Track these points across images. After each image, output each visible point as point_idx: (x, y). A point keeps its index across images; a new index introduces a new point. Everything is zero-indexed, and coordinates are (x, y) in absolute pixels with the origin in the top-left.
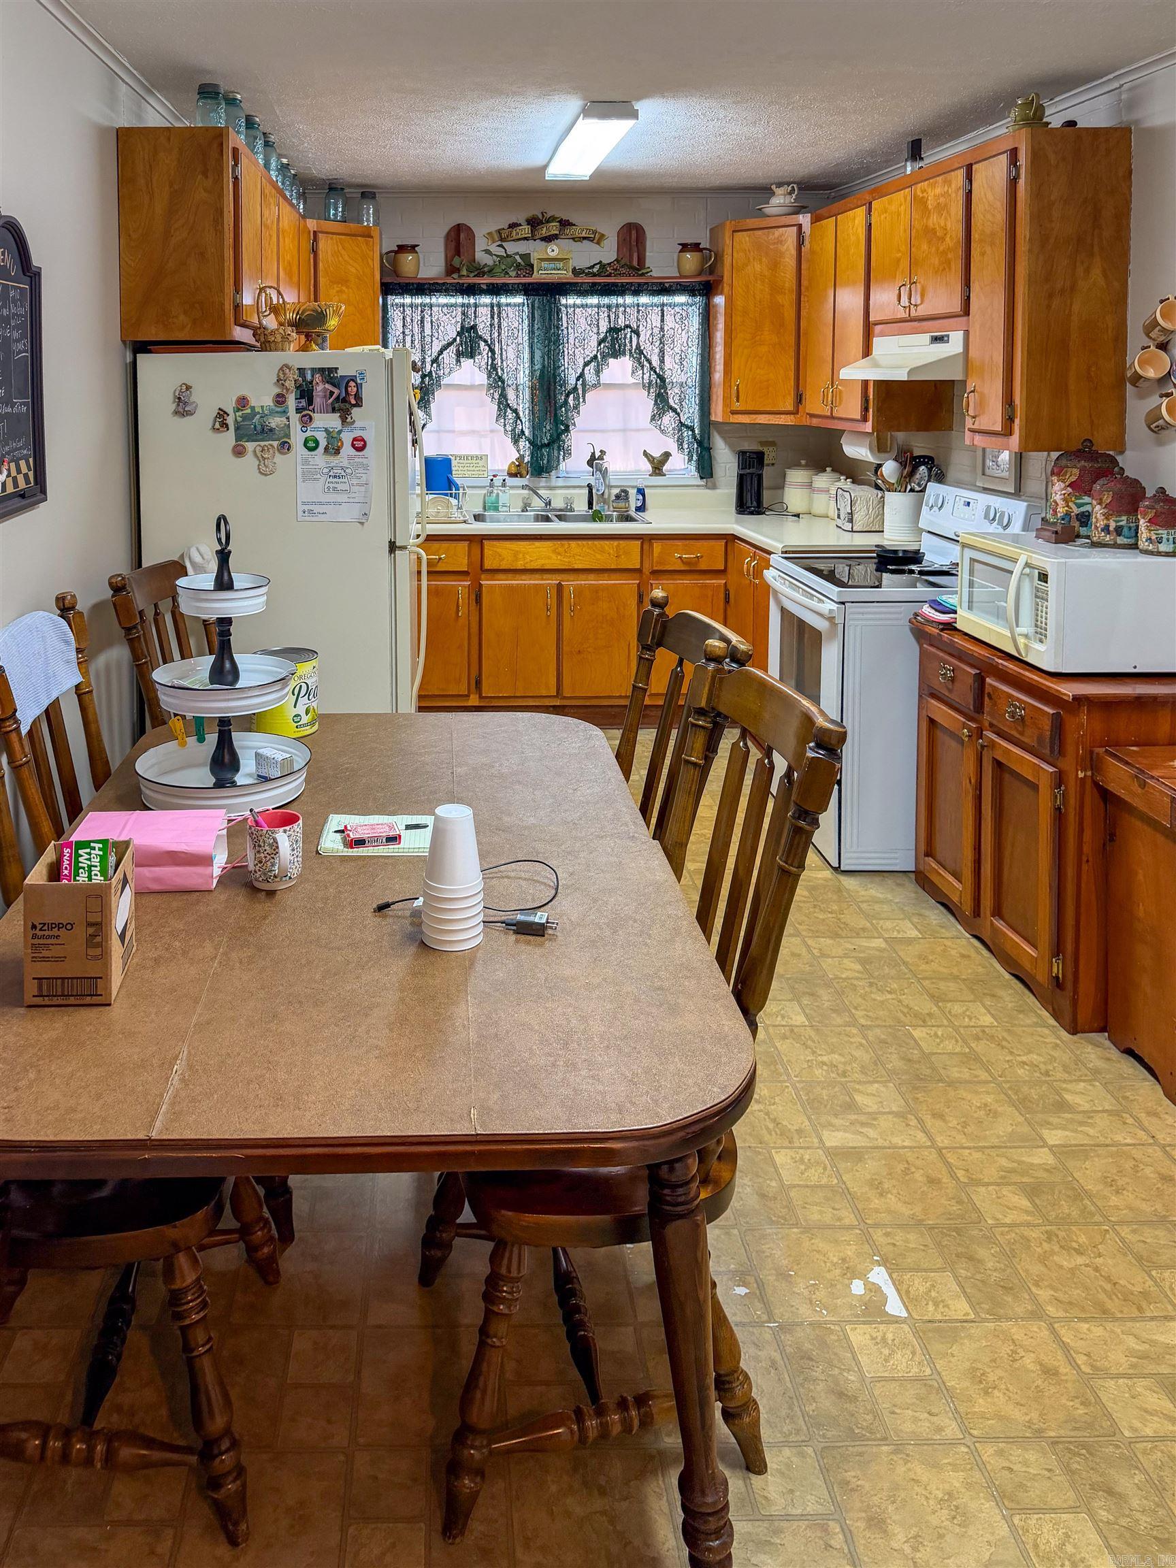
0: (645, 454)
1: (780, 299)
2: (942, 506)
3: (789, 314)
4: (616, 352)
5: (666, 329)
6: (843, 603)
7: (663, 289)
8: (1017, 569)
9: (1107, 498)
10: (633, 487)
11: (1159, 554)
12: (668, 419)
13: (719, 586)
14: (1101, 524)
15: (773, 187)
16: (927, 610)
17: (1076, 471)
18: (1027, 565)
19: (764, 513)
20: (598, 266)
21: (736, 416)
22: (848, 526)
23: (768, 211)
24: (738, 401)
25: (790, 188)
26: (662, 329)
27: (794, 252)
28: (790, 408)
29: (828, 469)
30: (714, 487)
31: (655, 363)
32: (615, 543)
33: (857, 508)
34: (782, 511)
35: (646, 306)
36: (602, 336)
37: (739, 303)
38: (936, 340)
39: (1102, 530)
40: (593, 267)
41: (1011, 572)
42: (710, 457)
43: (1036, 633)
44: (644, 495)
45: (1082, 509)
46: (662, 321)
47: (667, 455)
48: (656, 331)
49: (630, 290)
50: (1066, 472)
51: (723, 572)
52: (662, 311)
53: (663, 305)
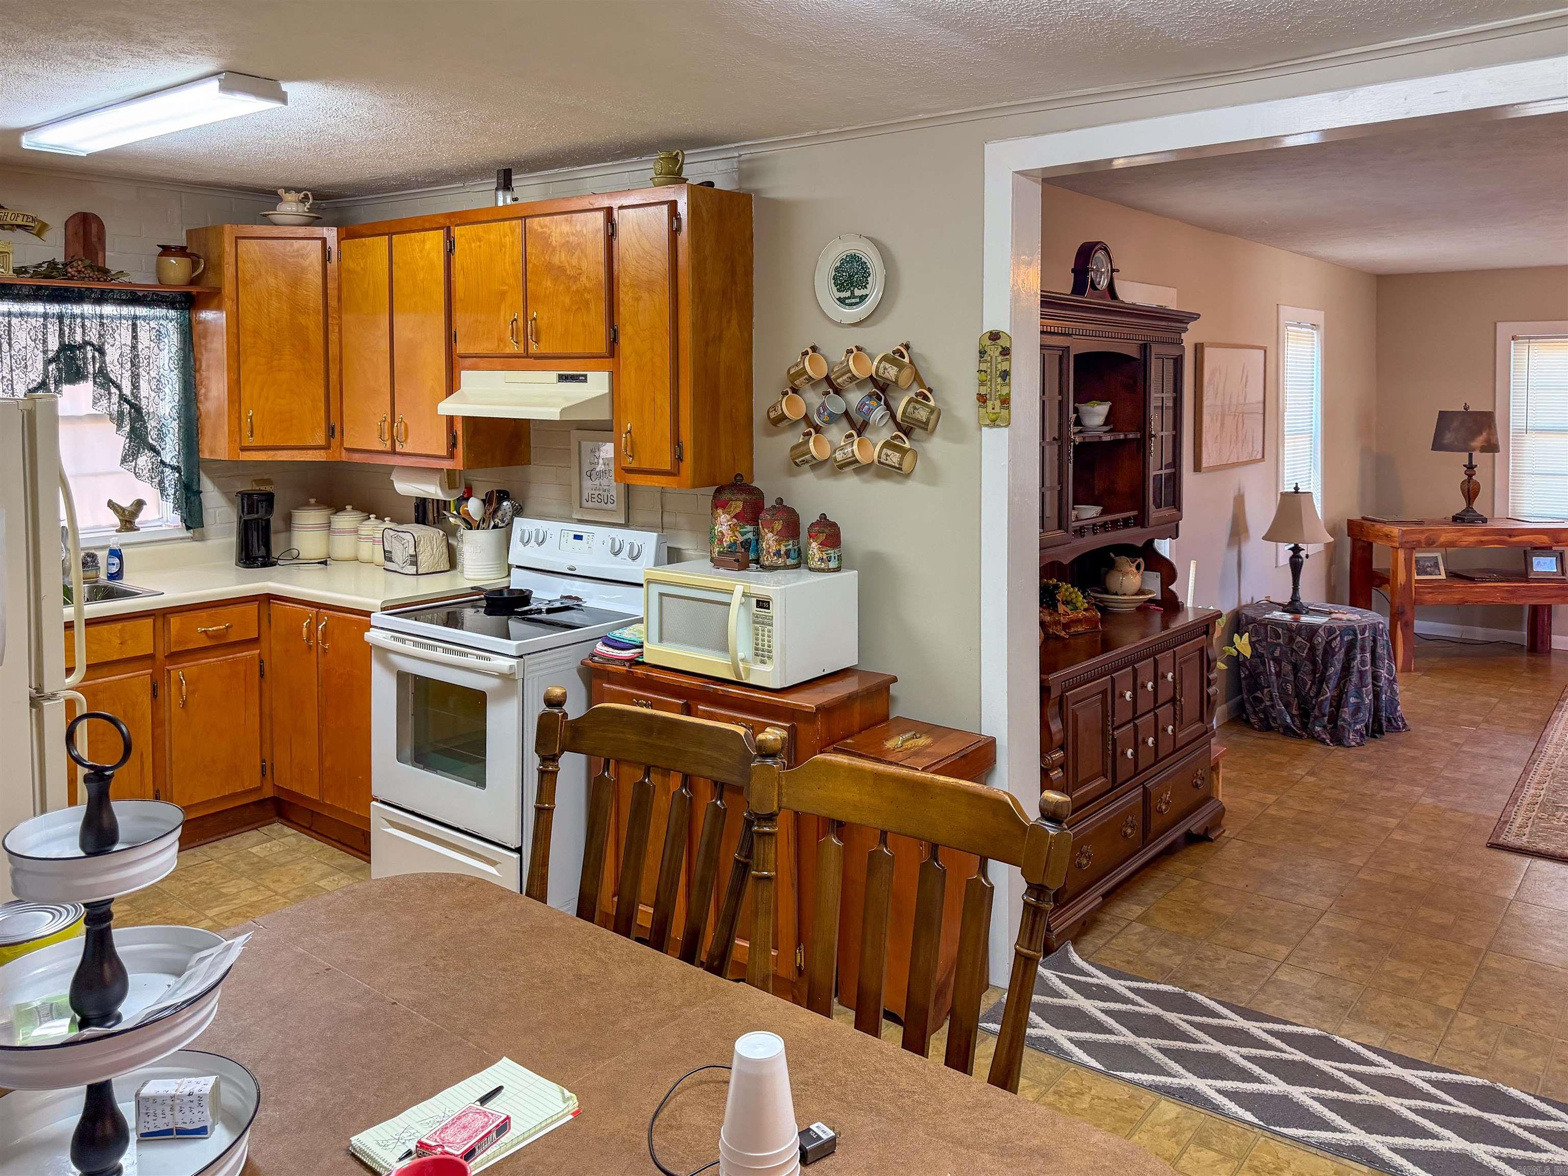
0: (111, 504)
1: (302, 320)
2: (542, 542)
3: (316, 338)
4: (74, 374)
5: (140, 347)
6: (521, 657)
7: (134, 298)
8: (736, 600)
9: (778, 526)
10: (102, 548)
11: (829, 570)
12: (144, 460)
13: (252, 657)
14: (773, 549)
15: (280, 191)
16: (600, 648)
17: (740, 504)
18: (744, 595)
19: (273, 564)
20: (45, 265)
21: (245, 453)
22: (412, 569)
23: (276, 218)
24: (252, 436)
25: (302, 195)
26: (134, 347)
27: (319, 268)
28: (322, 442)
29: (349, 507)
30: (202, 538)
31: (127, 390)
32: (119, 625)
33: (420, 549)
34: (296, 559)
35: (112, 318)
36: (51, 355)
37: (248, 322)
38: (563, 378)
39: (774, 555)
40: (40, 265)
41: (729, 604)
42: (200, 503)
43: (756, 655)
44: (120, 557)
45: (746, 537)
46: (135, 337)
47: (140, 504)
48: (127, 350)
49: (89, 297)
50: (731, 505)
51: (256, 641)
52: (134, 326)
53: (135, 318)
